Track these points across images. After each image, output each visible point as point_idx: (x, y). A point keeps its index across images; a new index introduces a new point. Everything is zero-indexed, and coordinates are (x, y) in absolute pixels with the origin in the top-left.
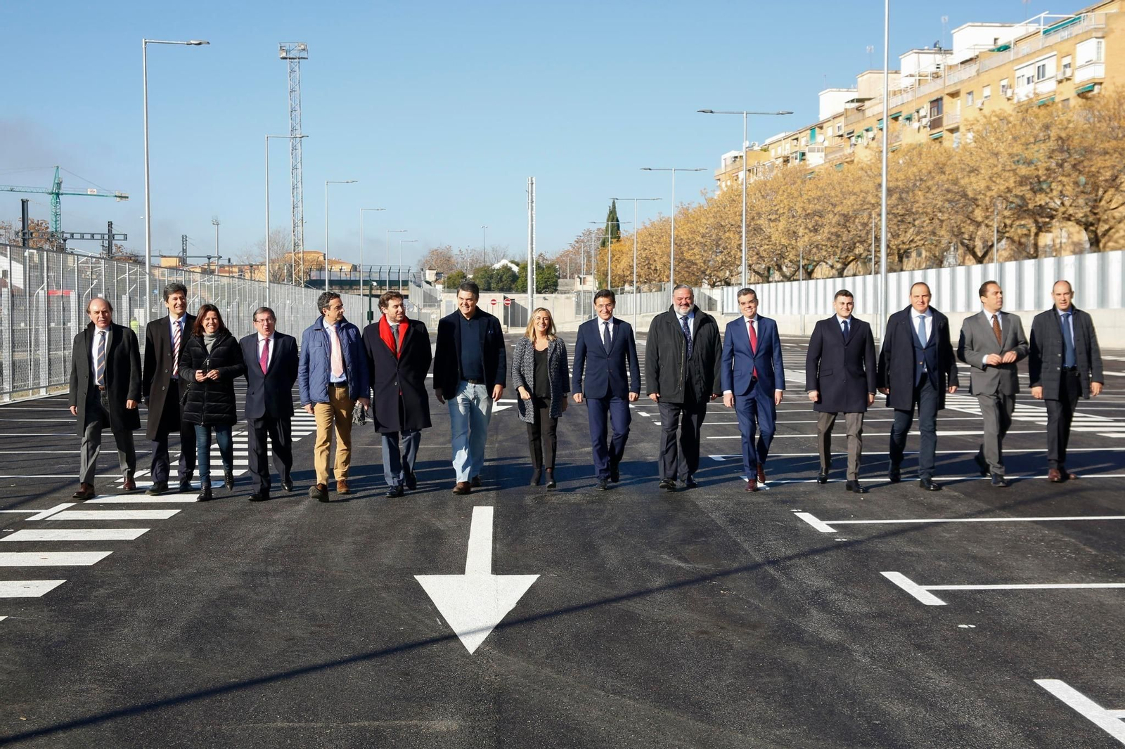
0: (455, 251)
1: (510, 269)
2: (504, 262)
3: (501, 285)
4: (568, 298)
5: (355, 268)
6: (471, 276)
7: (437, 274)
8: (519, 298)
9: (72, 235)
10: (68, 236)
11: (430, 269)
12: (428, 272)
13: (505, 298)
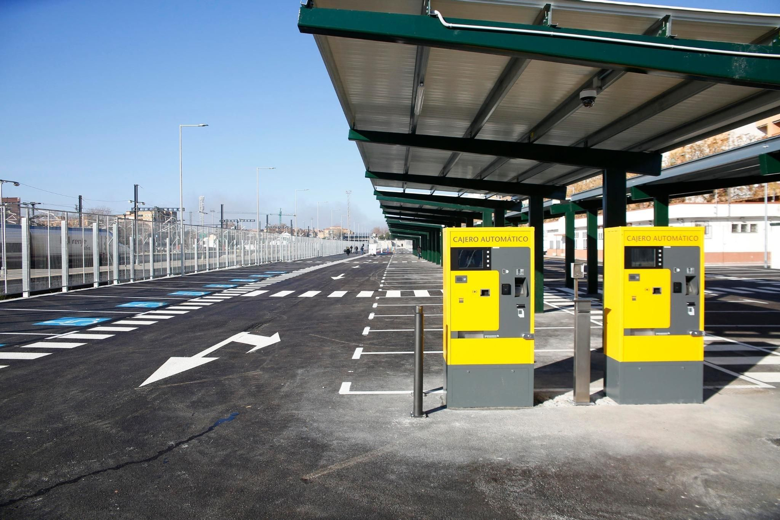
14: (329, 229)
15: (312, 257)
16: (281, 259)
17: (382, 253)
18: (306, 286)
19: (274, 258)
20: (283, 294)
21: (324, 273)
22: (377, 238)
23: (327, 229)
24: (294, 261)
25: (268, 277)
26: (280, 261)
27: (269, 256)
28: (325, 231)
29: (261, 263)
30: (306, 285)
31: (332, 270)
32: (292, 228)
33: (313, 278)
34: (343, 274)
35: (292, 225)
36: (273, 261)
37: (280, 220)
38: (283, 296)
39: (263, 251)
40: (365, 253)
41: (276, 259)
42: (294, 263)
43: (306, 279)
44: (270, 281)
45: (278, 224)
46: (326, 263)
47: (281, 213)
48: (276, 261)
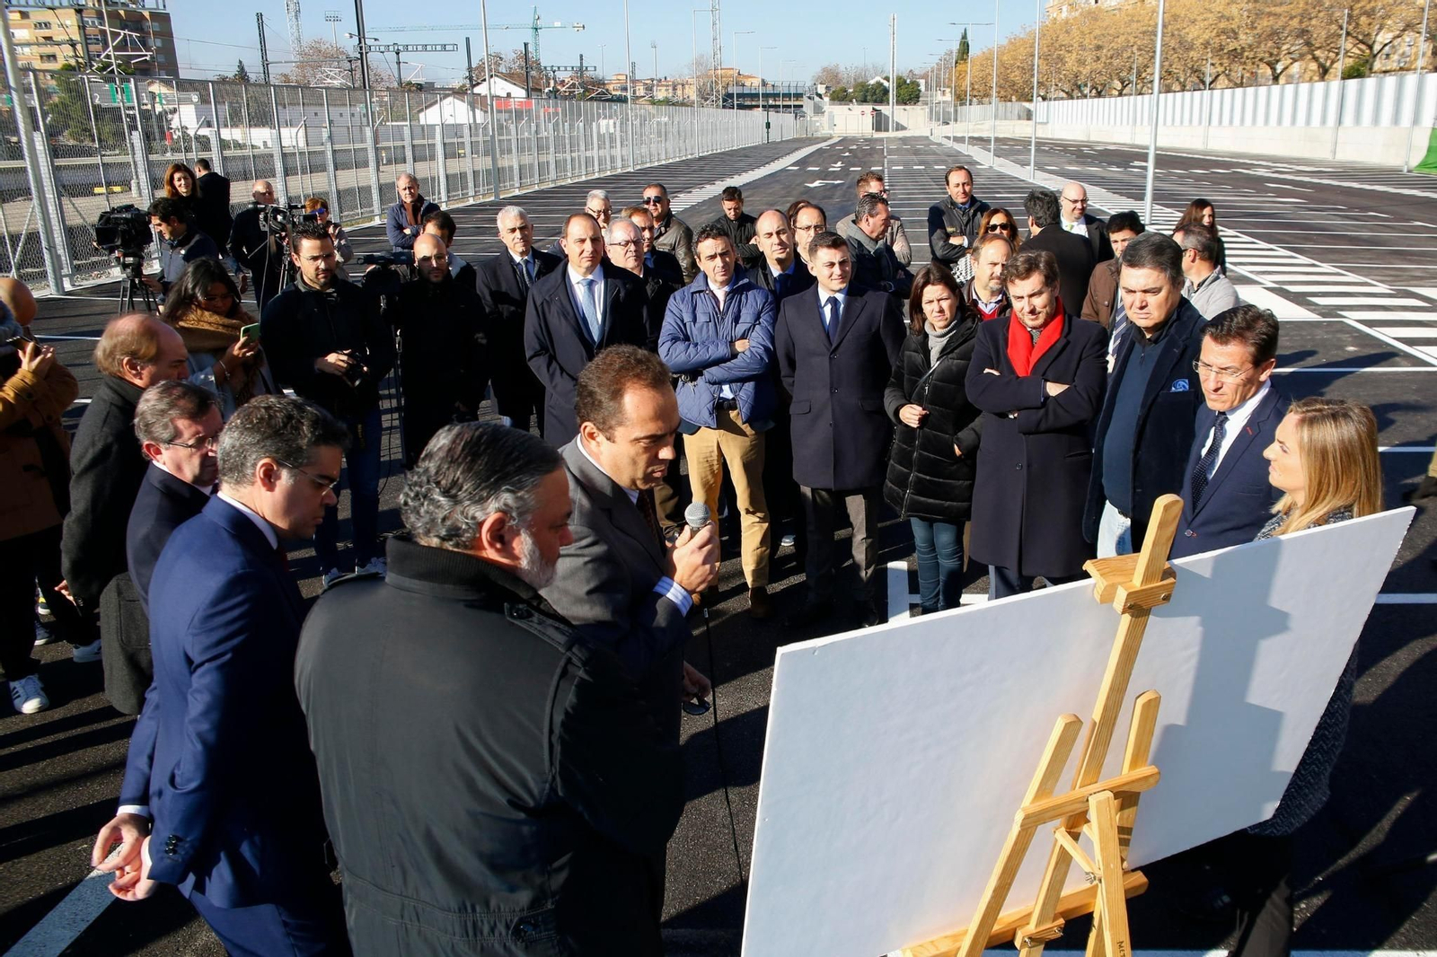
0: (842, 68)
1: (882, 84)
2: (878, 79)
3: (874, 97)
4: (922, 109)
5: (764, 84)
6: (851, 90)
7: (827, 87)
8: (885, 109)
9: (559, 68)
10: (556, 69)
11: (821, 84)
12: (819, 86)
13: (873, 109)
22: (827, 100)
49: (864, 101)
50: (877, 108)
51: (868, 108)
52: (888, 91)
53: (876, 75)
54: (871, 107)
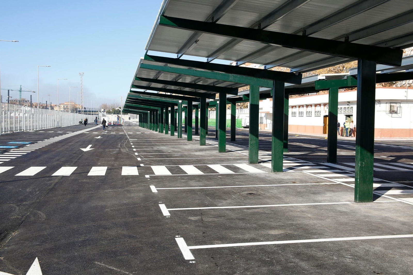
1: (119, 110)
3: (117, 113)
6: (111, 111)
7: (104, 109)
14: (63, 104)
15: (52, 127)
16: (23, 129)
17: (112, 124)
18: (58, 160)
19: (16, 128)
20: (32, 171)
21: (70, 144)
22: (105, 113)
23: (62, 104)
24: (36, 131)
25: (11, 149)
26: (23, 130)
27: (11, 126)
28: (61, 105)
29: (3, 133)
30: (57, 158)
31: (77, 141)
32: (31, 102)
33: (61, 149)
34: (90, 146)
35: (31, 99)
36: (15, 130)
37: (21, 96)
38: (33, 175)
39: (5, 121)
40: (98, 125)
41: (19, 129)
42: (36, 133)
43: (54, 151)
44: (15, 153)
45: (18, 98)
46: (68, 133)
47: (21, 89)
48: (19, 131)
49: (115, 113)
50: (118, 115)
51: (116, 115)
52: (121, 111)
53: (117, 107)
54: (117, 115)
